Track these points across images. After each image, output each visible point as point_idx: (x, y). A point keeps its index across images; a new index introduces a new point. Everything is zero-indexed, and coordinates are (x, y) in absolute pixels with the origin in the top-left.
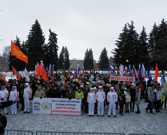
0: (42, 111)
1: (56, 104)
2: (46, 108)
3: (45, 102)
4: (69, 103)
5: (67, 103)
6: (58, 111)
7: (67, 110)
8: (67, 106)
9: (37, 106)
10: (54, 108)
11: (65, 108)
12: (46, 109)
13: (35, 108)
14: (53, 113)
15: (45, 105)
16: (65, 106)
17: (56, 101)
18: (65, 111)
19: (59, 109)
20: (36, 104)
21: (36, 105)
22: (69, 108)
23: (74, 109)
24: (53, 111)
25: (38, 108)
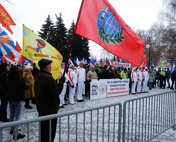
1: (110, 86)
2: (103, 91)
3: (101, 84)
4: (121, 84)
5: (119, 83)
6: (112, 93)
10: (109, 91)
11: (117, 89)
12: (102, 93)
13: (93, 92)
14: (108, 96)
15: (102, 88)
16: (117, 87)
17: (110, 82)
18: (118, 93)
19: (113, 91)
20: (93, 87)
21: (93, 89)
22: (120, 89)
23: (124, 88)
24: (109, 94)
25: (95, 92)
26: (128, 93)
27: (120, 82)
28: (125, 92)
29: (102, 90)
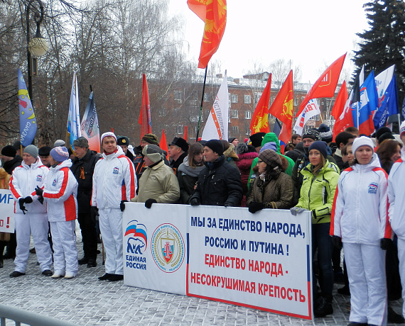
0: (155, 275)
1: (207, 240)
2: (168, 260)
3: (165, 225)
4: (256, 237)
5: (248, 235)
6: (213, 281)
7: (246, 275)
8: (247, 255)
9: (137, 243)
10: (199, 266)
11: (239, 264)
12: (168, 266)
13: (130, 254)
14: (195, 288)
15: (164, 243)
16: (239, 253)
17: (207, 222)
18: (241, 286)
19: (219, 271)
20: (132, 235)
21: (132, 242)
22: (255, 267)
23: (277, 270)
24: (196, 278)
25: (138, 255)
26: (304, 308)
27: (254, 226)
28: (283, 293)
29: (164, 252)
